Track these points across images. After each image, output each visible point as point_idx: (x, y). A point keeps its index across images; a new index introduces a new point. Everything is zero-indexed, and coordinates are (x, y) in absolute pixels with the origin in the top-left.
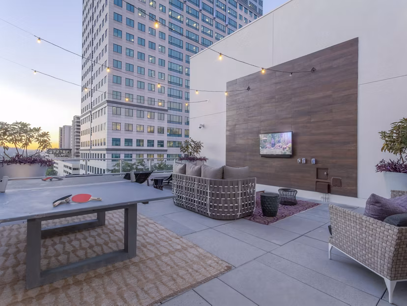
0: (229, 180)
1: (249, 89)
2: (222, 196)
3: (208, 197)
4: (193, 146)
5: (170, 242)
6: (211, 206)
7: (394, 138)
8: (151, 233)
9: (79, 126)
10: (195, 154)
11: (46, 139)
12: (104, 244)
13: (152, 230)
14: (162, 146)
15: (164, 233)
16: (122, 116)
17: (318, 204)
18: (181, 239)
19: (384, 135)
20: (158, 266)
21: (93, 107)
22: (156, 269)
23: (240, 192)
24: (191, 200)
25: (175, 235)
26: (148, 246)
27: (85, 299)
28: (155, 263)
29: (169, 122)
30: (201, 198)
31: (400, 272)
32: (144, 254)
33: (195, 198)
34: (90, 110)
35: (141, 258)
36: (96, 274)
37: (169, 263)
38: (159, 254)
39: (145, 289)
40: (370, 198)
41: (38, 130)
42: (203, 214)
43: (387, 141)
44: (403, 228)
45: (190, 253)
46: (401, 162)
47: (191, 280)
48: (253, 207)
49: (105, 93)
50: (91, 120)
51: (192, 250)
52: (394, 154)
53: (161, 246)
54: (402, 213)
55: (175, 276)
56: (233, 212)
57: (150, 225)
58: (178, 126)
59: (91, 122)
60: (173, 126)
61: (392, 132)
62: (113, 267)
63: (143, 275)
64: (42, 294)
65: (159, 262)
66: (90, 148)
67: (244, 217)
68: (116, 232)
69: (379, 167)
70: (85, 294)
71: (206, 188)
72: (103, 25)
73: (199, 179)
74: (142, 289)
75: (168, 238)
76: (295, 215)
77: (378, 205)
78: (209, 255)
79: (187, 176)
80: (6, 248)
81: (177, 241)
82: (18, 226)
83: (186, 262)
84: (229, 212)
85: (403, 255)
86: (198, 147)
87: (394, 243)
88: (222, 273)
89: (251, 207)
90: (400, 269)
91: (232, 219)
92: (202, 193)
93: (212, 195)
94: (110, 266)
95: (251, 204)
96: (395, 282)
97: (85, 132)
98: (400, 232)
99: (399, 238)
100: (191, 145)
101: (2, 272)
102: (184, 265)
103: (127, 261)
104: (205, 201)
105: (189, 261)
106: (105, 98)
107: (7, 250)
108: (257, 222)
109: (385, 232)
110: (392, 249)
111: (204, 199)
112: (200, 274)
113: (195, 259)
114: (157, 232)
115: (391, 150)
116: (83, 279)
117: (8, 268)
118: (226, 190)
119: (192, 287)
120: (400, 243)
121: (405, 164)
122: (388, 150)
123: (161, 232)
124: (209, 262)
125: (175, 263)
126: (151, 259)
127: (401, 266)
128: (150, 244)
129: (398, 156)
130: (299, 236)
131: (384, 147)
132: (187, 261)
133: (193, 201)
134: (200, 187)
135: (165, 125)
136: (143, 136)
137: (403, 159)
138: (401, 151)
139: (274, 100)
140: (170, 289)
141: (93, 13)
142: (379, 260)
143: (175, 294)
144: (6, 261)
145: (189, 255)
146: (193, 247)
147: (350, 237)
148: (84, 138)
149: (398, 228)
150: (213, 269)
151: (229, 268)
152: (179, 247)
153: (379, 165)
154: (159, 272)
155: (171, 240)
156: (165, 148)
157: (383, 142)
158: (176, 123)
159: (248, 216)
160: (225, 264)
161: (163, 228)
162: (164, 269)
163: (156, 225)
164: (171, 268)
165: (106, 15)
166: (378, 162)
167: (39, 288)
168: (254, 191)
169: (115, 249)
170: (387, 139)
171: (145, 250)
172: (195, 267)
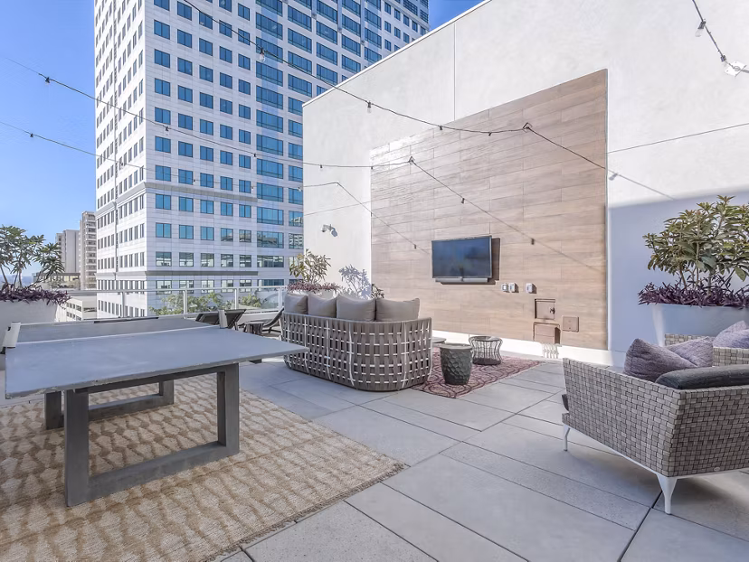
0: (387, 322)
1: (411, 161)
2: (376, 350)
3: (351, 353)
4: (311, 264)
5: (292, 429)
6: (355, 368)
7: (670, 245)
8: (258, 415)
9: (94, 230)
10: (317, 278)
11: (54, 255)
12: (180, 434)
13: (257, 411)
14: (249, 265)
15: (279, 414)
16: (173, 212)
17: (538, 362)
18: (310, 424)
19: (651, 240)
20: (280, 466)
21: (119, 196)
22: (277, 472)
23: (406, 343)
24: (318, 359)
25: (298, 417)
26: (257, 437)
27: (169, 518)
28: (273, 462)
29: (261, 220)
30: (337, 355)
31: (682, 463)
32: (252, 449)
33: (326, 355)
34: (114, 200)
35: (247, 456)
36: (178, 481)
37: (297, 461)
38: (277, 447)
39: (266, 500)
40: (633, 346)
41: (39, 240)
42: (341, 381)
43: (657, 251)
44: (687, 391)
45: (329, 445)
46: (682, 287)
47: (339, 487)
48: (428, 369)
49: (142, 168)
50: (117, 219)
51: (332, 441)
52: (670, 272)
53: (278, 435)
54: (686, 368)
55: (311, 481)
56: (395, 377)
57: (252, 403)
58: (277, 228)
59: (117, 223)
60: (269, 229)
61: (665, 235)
62: (205, 469)
63: (258, 481)
64: (95, 512)
65: (280, 461)
66: (114, 270)
67: (412, 385)
68: (195, 415)
69: (644, 295)
70: (168, 511)
71: (346, 337)
72: (135, 43)
73: (333, 321)
74: (261, 501)
75: (286, 422)
76: (501, 380)
77: (646, 356)
78: (361, 448)
79: (310, 318)
80: (14, 444)
81: (304, 427)
82: (23, 409)
83: (326, 461)
84: (386, 378)
85: (688, 435)
86: (321, 266)
87: (673, 416)
88: (389, 475)
89: (425, 369)
90: (683, 459)
91: (394, 389)
92: (339, 345)
93: (358, 349)
94: (198, 469)
95: (425, 363)
96: (674, 480)
97: (107, 242)
98: (683, 398)
99: (682, 408)
100: (307, 262)
101: (20, 481)
102: (323, 464)
103: (226, 460)
104: (345, 360)
105: (330, 458)
106: (142, 178)
107: (16, 446)
108: (436, 394)
109: (658, 400)
110: (671, 426)
111: (343, 356)
112: (353, 477)
113: (339, 455)
114: (266, 412)
115: (664, 267)
116: (158, 489)
117: (26, 475)
118: (381, 340)
119: (342, 496)
120: (683, 416)
121: (688, 289)
122: (659, 267)
123: (275, 414)
124: (365, 459)
125: (307, 463)
126: (264, 456)
127: (684, 453)
128: (258, 433)
129: (677, 275)
130: (509, 414)
131: (652, 262)
132: (327, 458)
133: (323, 360)
134: (334, 336)
135: (253, 226)
136: (212, 247)
137: (684, 282)
138: (682, 268)
139: (457, 180)
140: (308, 501)
141: (115, 22)
142: (648, 446)
143: (316, 508)
144: (19, 463)
145: (329, 450)
146: (332, 436)
147: (600, 411)
148: (103, 254)
149: (679, 391)
150: (372, 469)
151: (399, 468)
152: (309, 436)
153: (645, 292)
154: (283, 475)
155: (293, 426)
156: (254, 268)
157: (651, 252)
158: (271, 222)
159: (420, 383)
160: (392, 462)
161: (276, 407)
162: (291, 471)
163: (263, 402)
164: (303, 469)
165: (141, 25)
166: (642, 288)
167: (90, 505)
168: (429, 341)
169: (201, 441)
170: (657, 247)
171: (251, 442)
172: (342, 466)
